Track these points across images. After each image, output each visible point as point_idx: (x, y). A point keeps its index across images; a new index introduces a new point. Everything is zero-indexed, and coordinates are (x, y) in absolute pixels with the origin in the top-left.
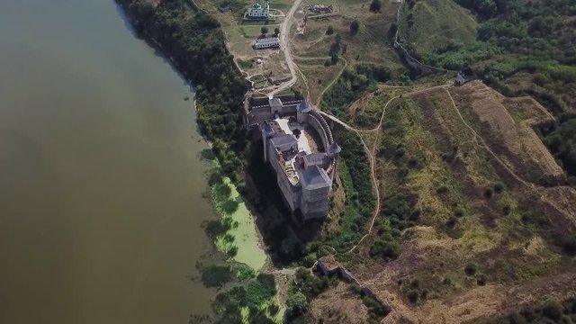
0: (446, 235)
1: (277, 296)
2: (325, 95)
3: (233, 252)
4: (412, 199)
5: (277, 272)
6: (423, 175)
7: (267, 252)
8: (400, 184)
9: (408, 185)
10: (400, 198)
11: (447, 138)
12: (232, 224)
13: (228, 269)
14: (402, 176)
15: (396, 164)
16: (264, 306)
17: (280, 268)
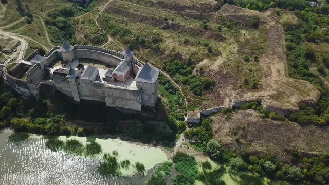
0: (216, 57)
1: (196, 158)
2: (52, 41)
3: (140, 167)
4: (178, 56)
5: (176, 149)
6: (167, 42)
7: (155, 146)
8: (161, 55)
9: (166, 52)
10: (171, 61)
11: (153, 19)
12: (112, 155)
13: (154, 178)
14: (157, 51)
15: (147, 48)
16: (200, 169)
17: (174, 145)
